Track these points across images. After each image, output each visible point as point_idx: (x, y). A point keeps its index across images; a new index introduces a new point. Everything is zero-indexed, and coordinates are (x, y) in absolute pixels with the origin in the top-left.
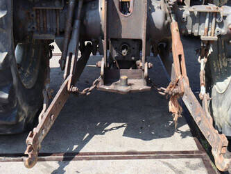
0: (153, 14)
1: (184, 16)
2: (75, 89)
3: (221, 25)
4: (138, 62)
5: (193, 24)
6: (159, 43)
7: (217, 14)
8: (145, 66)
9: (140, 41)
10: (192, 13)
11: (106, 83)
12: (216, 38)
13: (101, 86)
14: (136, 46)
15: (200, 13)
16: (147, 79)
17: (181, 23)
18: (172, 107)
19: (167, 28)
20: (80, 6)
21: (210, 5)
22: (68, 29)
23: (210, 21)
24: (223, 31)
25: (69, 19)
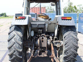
0: (48, 42)
1: (54, 43)
2: (33, 56)
3: (60, 44)
4: (45, 51)
5: (55, 44)
6: (49, 48)
7: (60, 42)
8: (46, 52)
9: (46, 47)
10: (55, 42)
11: (39, 55)
12: (60, 47)
13: (38, 56)
14: (45, 48)
15: (56, 42)
16: (47, 54)
17: (53, 44)
18: (52, 60)
19: (50, 45)
20: (34, 41)
21: (58, 41)
22: (32, 45)
23: (58, 43)
24: (61, 45)
25: (32, 43)
